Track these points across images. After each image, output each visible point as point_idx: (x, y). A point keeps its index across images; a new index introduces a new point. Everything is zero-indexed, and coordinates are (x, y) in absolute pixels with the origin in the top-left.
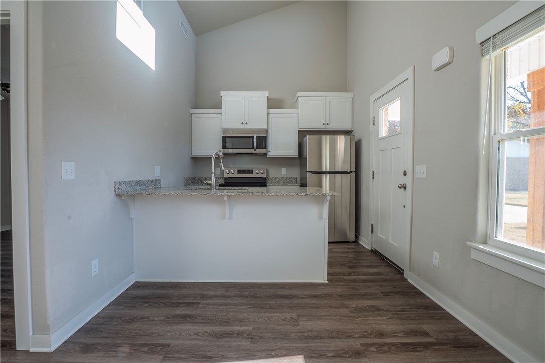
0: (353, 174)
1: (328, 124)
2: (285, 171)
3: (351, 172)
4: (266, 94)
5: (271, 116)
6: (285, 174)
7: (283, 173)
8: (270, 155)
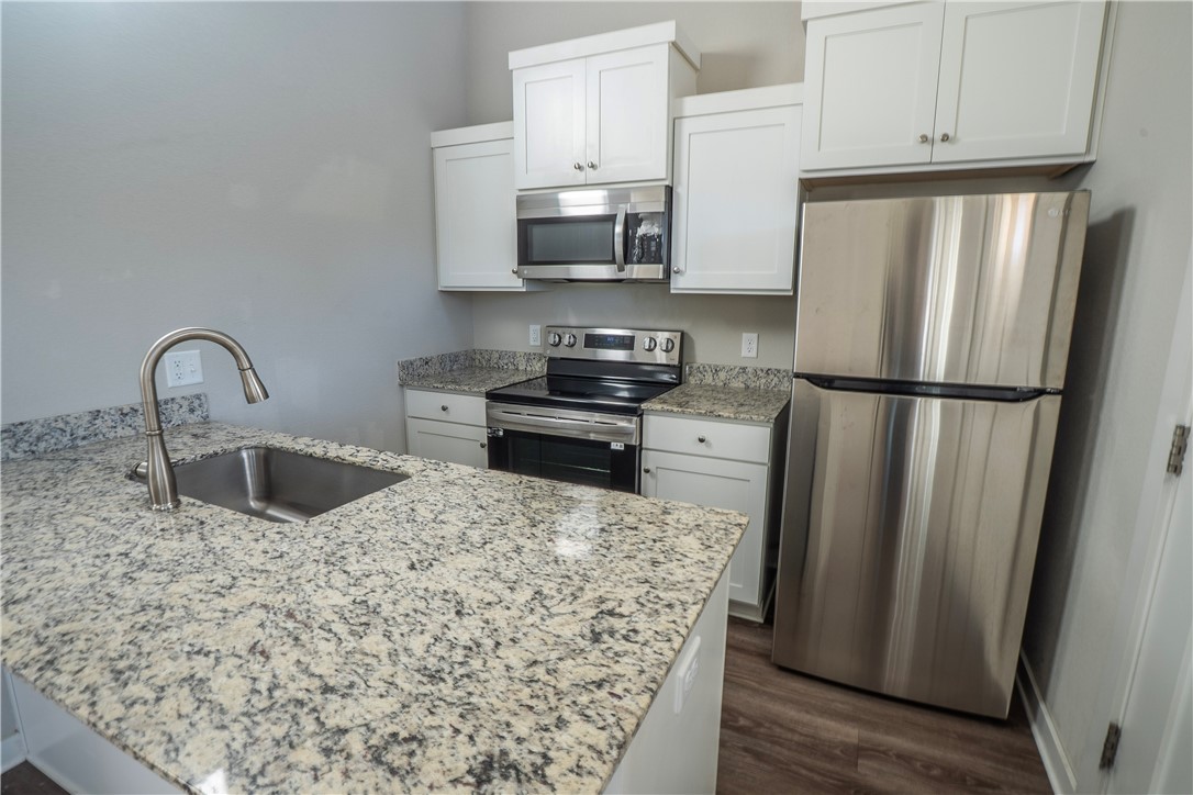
0: (1051, 407)
1: (945, 138)
2: (755, 346)
3: (1039, 393)
4: (666, 31)
5: (687, 127)
6: (754, 354)
7: (744, 353)
8: (680, 284)
